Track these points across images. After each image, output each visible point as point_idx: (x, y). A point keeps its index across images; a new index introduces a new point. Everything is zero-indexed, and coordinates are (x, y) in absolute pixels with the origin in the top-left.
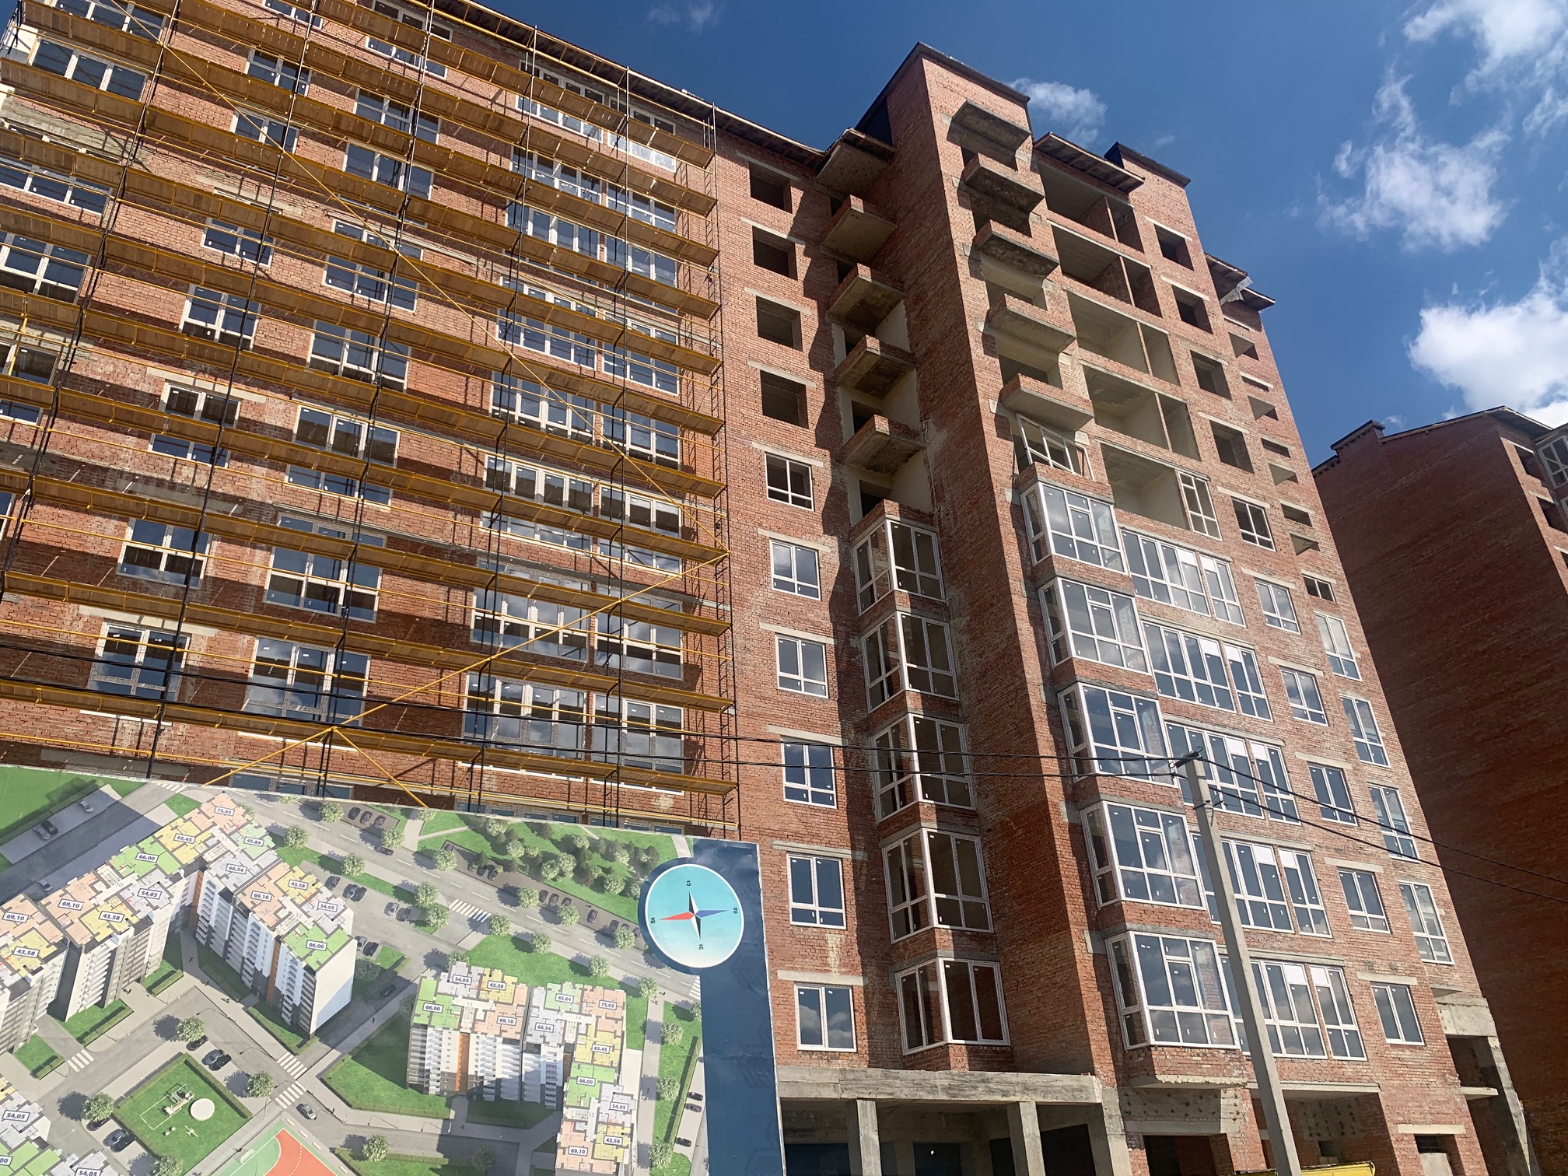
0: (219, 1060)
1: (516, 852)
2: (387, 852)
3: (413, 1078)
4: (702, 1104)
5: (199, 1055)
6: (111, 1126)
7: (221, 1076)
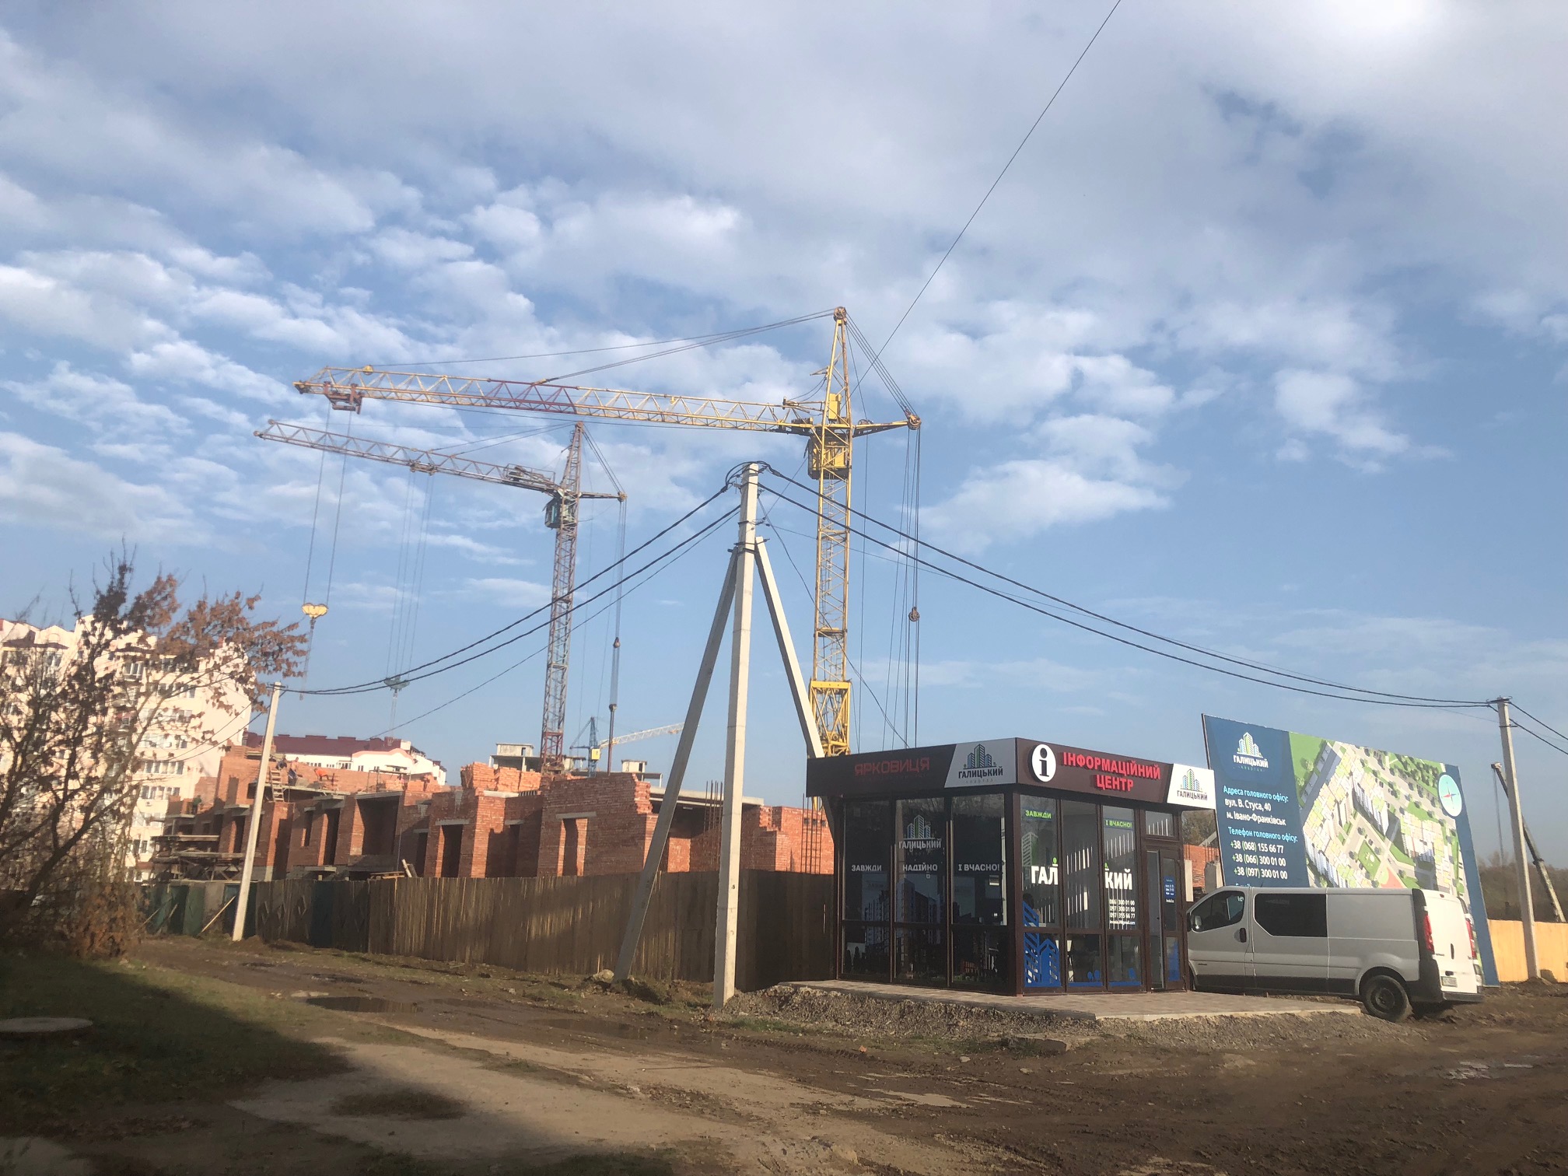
0: (1371, 842)
1: (1409, 770)
2: (1384, 769)
3: (1406, 852)
4: (1462, 866)
5: (1367, 840)
6: (1359, 862)
7: (1373, 847)
